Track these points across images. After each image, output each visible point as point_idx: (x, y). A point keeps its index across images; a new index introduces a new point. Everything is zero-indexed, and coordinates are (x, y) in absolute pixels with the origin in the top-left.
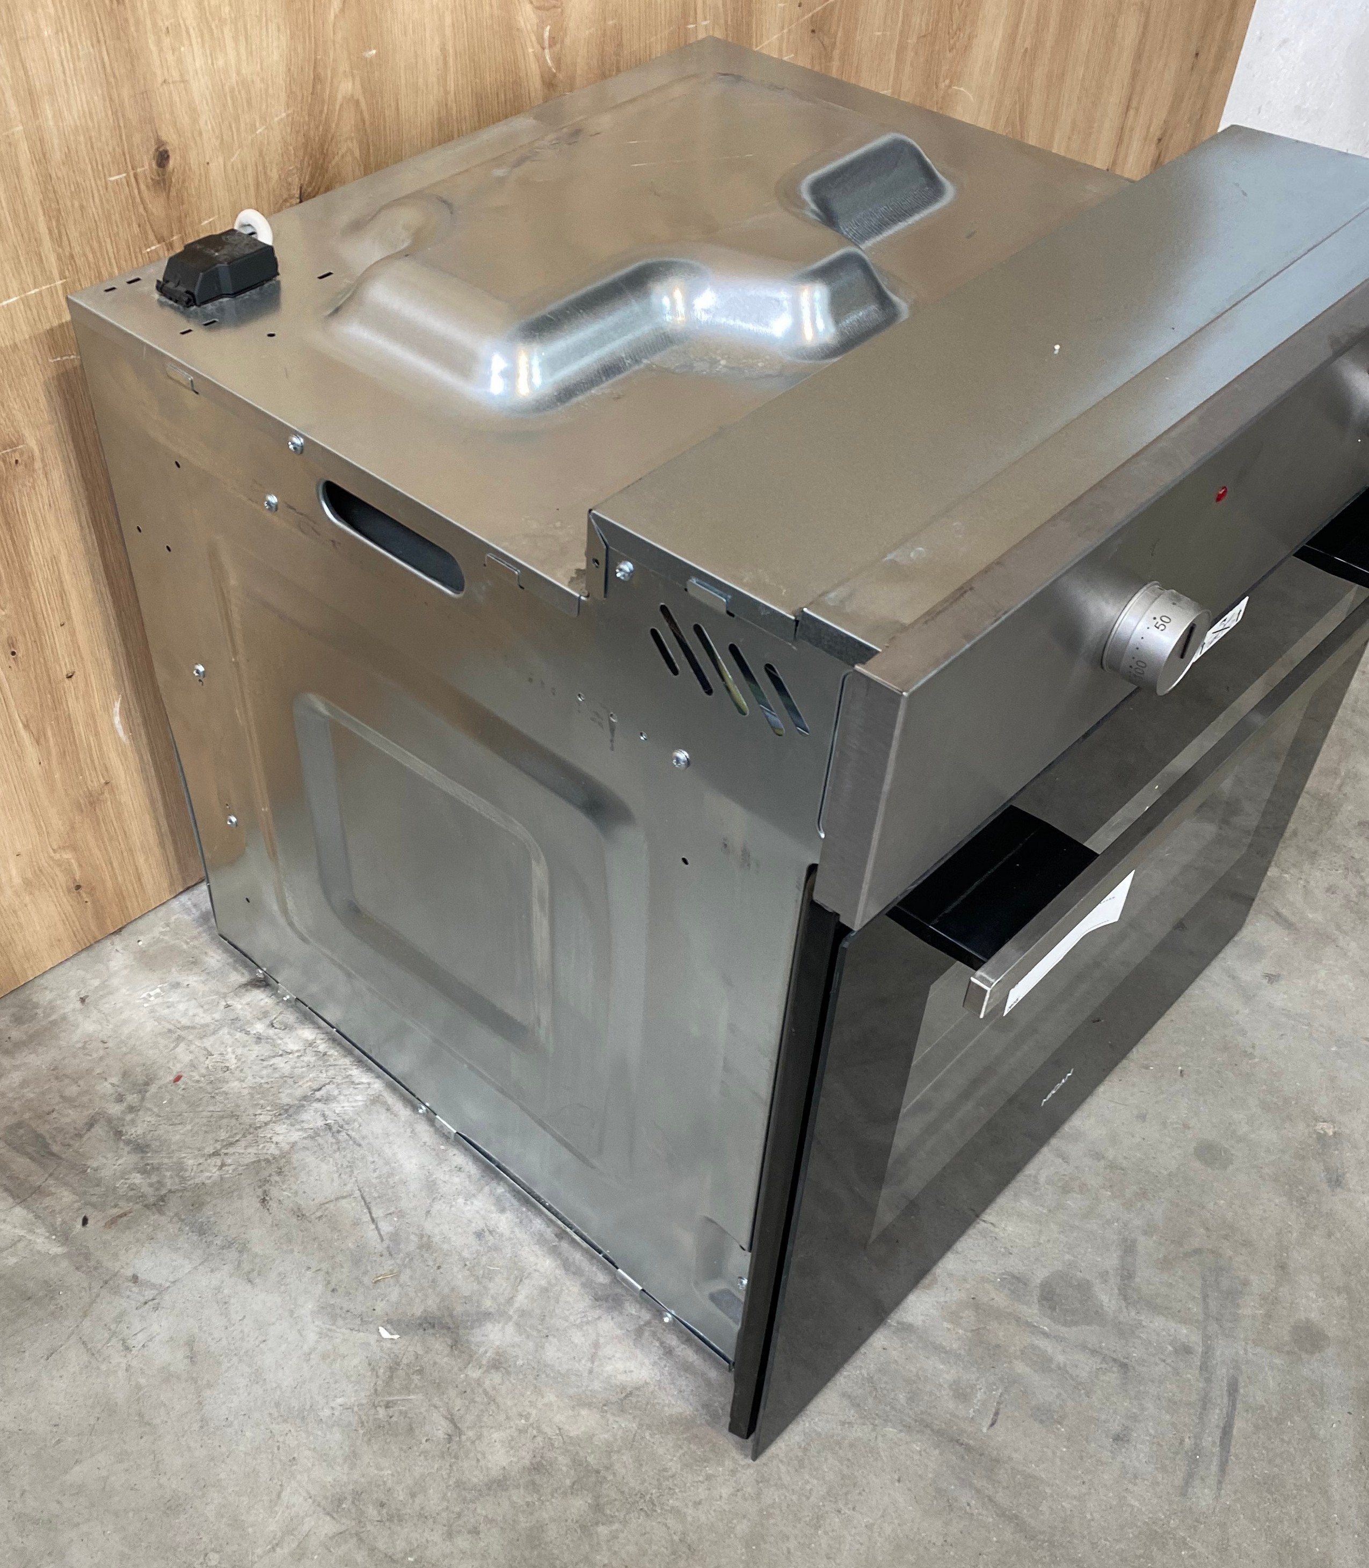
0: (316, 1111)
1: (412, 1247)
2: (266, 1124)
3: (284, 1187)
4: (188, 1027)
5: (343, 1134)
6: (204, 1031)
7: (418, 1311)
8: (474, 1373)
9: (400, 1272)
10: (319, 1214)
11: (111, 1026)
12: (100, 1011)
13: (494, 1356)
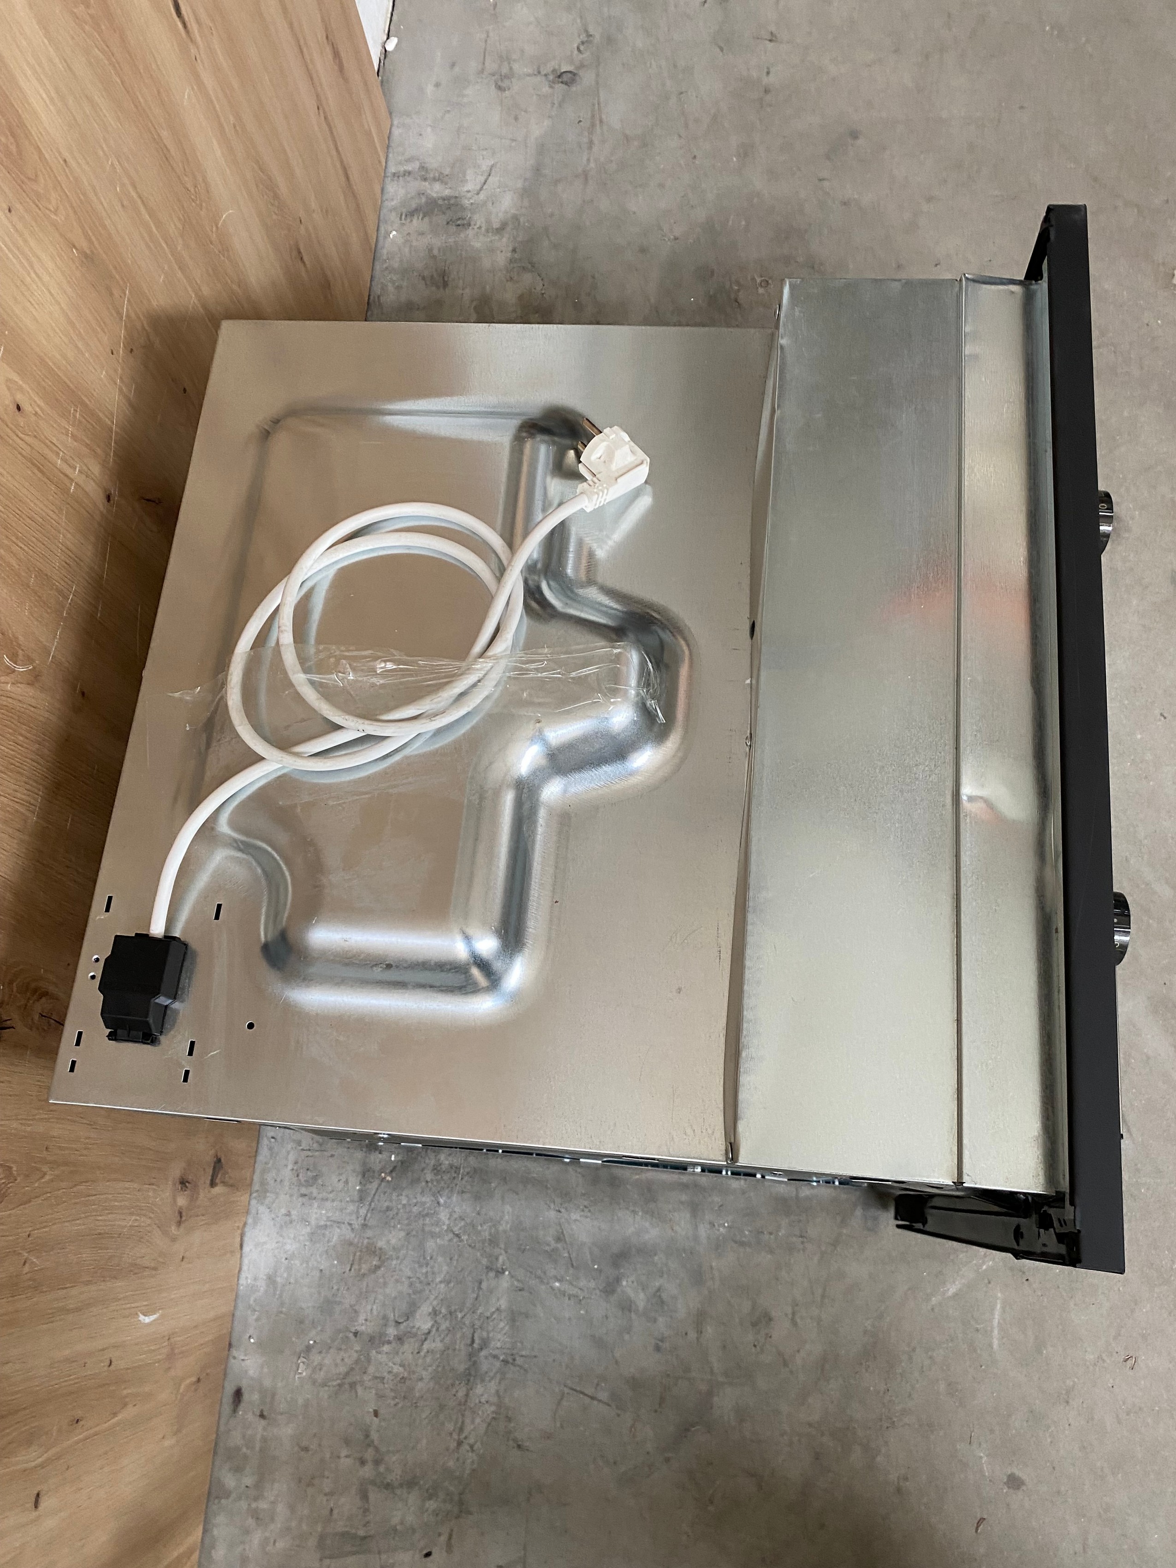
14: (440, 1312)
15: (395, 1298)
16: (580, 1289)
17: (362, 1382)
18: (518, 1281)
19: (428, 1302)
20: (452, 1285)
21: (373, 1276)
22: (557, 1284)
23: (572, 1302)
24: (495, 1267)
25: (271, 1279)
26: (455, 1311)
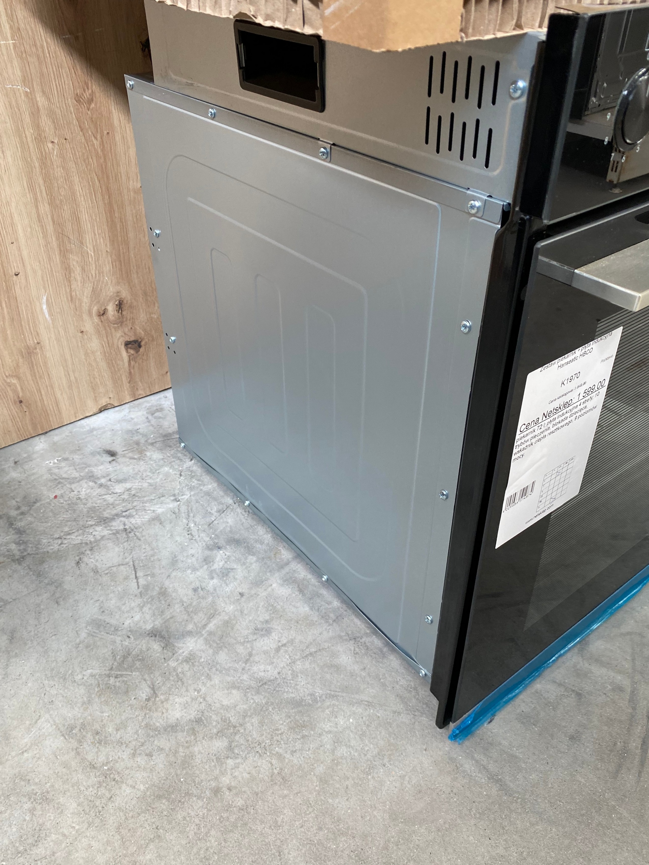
0: (121, 521)
1: (155, 593)
2: (91, 526)
3: (91, 557)
4: (66, 478)
5: (132, 533)
6: (73, 481)
7: (149, 627)
8: (173, 664)
9: (144, 606)
10: (106, 572)
11: (26, 475)
12: (22, 468)
13: (187, 655)
14: (130, 492)
15: (123, 472)
16: (199, 536)
17: (65, 485)
18: (179, 509)
19: (133, 484)
20: (151, 487)
21: (128, 460)
22: (193, 525)
23: (187, 536)
24: (177, 497)
25: (92, 430)
26: (137, 496)
